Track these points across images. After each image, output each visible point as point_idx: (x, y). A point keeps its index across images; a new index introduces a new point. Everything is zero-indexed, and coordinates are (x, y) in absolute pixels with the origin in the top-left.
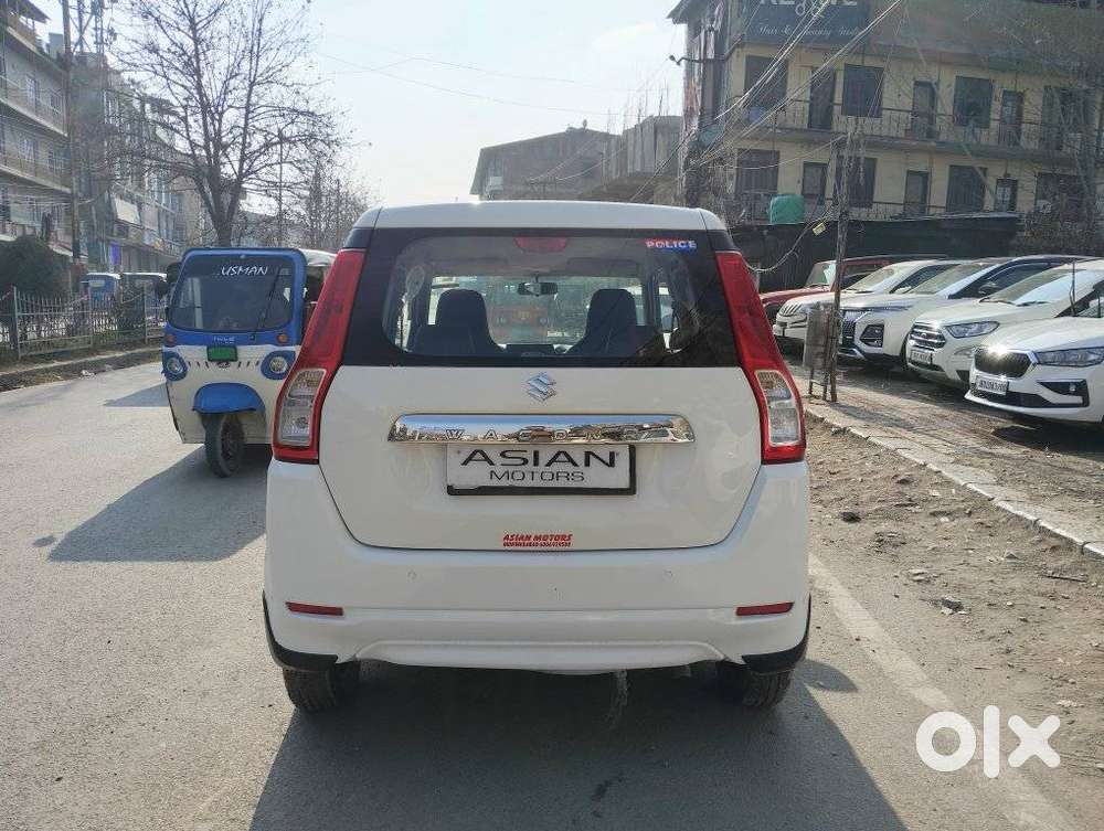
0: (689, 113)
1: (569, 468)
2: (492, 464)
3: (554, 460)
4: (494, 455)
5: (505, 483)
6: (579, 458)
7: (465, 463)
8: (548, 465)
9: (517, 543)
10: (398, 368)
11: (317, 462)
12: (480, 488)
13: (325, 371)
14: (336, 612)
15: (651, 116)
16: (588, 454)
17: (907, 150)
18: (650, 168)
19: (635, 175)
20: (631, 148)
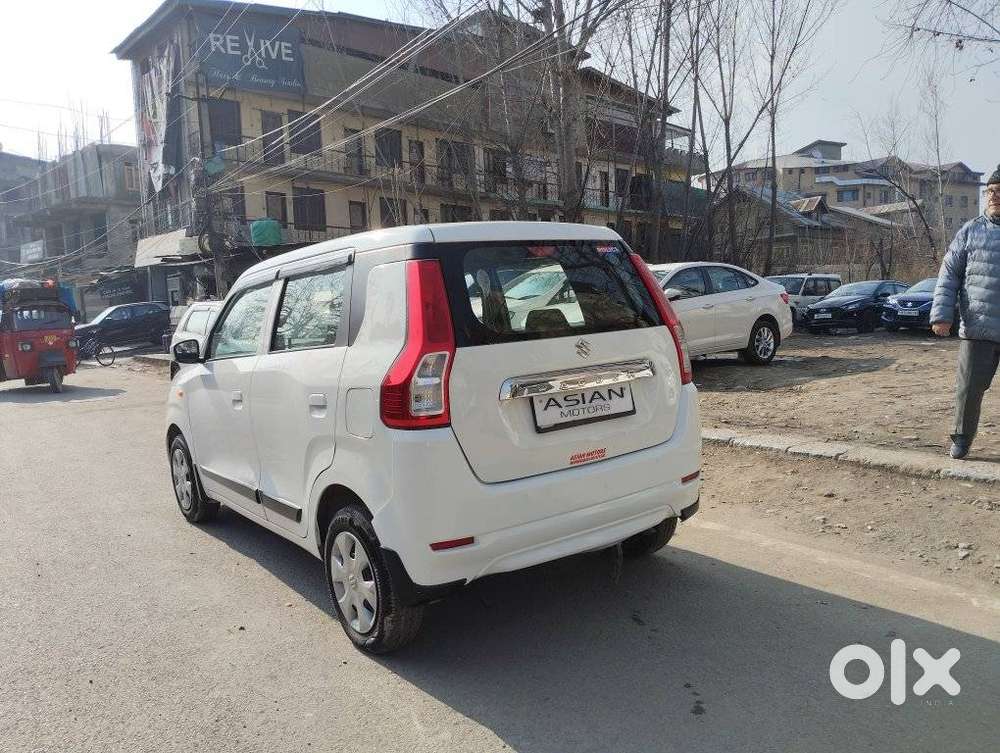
0: (147, 144)
1: (601, 402)
2: (560, 407)
3: (592, 399)
4: (560, 400)
5: (569, 419)
6: (605, 394)
7: (545, 409)
8: (591, 402)
9: (579, 461)
10: (496, 345)
11: (448, 425)
12: (556, 425)
13: (448, 353)
14: (470, 541)
15: (93, 144)
16: (610, 391)
17: (347, 184)
18: (97, 193)
19: (80, 201)
20: (71, 174)
